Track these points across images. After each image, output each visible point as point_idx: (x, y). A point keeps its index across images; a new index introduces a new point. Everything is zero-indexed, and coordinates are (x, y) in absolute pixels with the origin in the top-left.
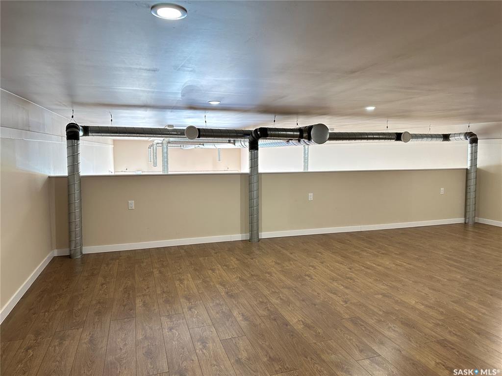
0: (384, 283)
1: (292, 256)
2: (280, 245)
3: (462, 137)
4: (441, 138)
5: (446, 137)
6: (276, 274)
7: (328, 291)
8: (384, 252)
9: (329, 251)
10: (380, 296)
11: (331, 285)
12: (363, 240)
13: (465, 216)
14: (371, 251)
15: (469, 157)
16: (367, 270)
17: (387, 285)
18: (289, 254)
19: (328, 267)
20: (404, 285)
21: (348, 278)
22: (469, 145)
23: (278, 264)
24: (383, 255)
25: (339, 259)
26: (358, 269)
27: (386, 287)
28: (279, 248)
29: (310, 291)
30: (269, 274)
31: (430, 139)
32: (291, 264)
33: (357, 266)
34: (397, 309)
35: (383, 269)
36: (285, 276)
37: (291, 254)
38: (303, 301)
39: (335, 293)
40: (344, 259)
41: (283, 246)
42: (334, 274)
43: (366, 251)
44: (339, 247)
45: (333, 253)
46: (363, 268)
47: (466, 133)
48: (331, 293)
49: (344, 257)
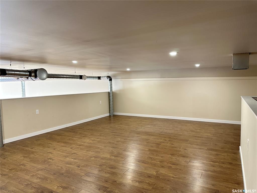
0: (92, 151)
1: (33, 150)
2: (21, 145)
3: (106, 78)
4: (97, 78)
5: (99, 78)
6: (28, 164)
7: (66, 164)
8: (83, 135)
9: (55, 142)
10: (93, 158)
11: (66, 160)
12: (70, 132)
13: (110, 113)
14: (77, 136)
15: (109, 87)
16: (81, 147)
17: (94, 152)
18: (30, 149)
19: (59, 150)
20: (101, 149)
21: (73, 154)
22: (109, 82)
23: (26, 157)
24: (84, 137)
25: (63, 144)
26: (76, 147)
27: (93, 153)
28: (21, 147)
29: (56, 167)
30: (23, 165)
31: (93, 79)
32: (35, 155)
33: (74, 146)
34: (104, 162)
35: (88, 144)
36: (35, 163)
37: (32, 149)
38: (55, 174)
39: (70, 164)
40: (65, 144)
41: (24, 145)
42: (65, 154)
43: (74, 137)
44: (59, 138)
45: (58, 142)
46: (78, 146)
47: (107, 76)
48: (68, 164)
49: (65, 143)
